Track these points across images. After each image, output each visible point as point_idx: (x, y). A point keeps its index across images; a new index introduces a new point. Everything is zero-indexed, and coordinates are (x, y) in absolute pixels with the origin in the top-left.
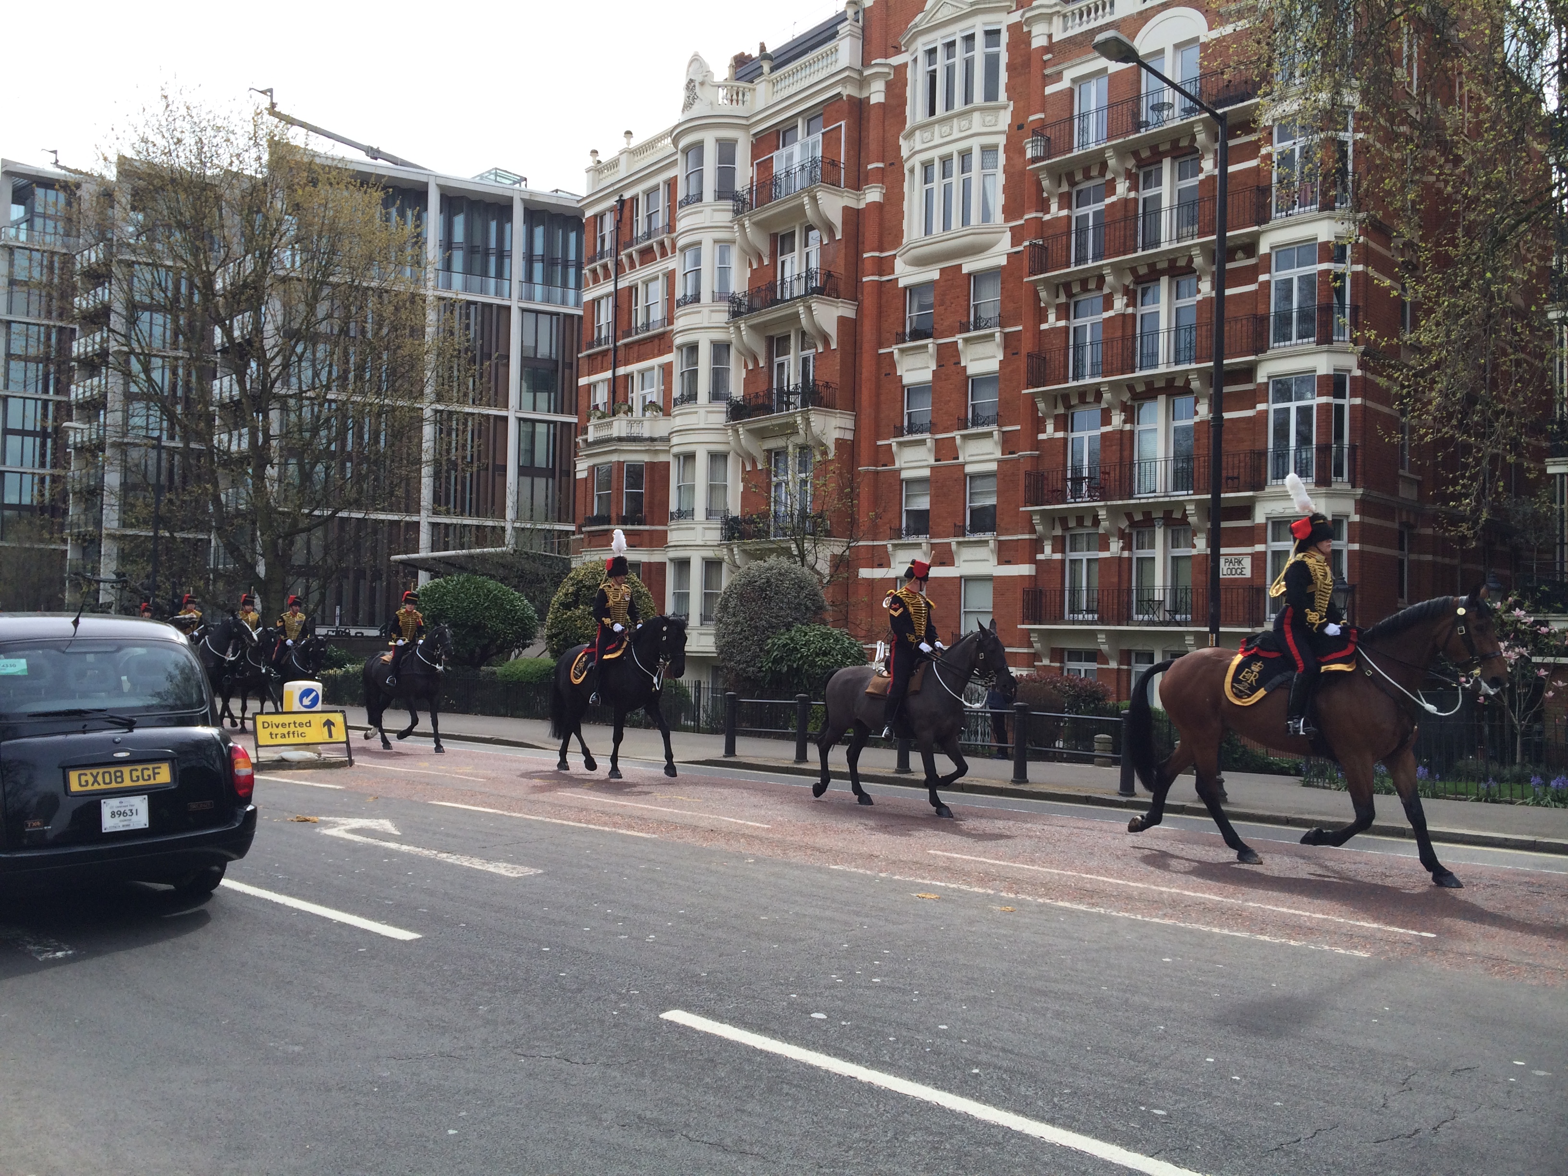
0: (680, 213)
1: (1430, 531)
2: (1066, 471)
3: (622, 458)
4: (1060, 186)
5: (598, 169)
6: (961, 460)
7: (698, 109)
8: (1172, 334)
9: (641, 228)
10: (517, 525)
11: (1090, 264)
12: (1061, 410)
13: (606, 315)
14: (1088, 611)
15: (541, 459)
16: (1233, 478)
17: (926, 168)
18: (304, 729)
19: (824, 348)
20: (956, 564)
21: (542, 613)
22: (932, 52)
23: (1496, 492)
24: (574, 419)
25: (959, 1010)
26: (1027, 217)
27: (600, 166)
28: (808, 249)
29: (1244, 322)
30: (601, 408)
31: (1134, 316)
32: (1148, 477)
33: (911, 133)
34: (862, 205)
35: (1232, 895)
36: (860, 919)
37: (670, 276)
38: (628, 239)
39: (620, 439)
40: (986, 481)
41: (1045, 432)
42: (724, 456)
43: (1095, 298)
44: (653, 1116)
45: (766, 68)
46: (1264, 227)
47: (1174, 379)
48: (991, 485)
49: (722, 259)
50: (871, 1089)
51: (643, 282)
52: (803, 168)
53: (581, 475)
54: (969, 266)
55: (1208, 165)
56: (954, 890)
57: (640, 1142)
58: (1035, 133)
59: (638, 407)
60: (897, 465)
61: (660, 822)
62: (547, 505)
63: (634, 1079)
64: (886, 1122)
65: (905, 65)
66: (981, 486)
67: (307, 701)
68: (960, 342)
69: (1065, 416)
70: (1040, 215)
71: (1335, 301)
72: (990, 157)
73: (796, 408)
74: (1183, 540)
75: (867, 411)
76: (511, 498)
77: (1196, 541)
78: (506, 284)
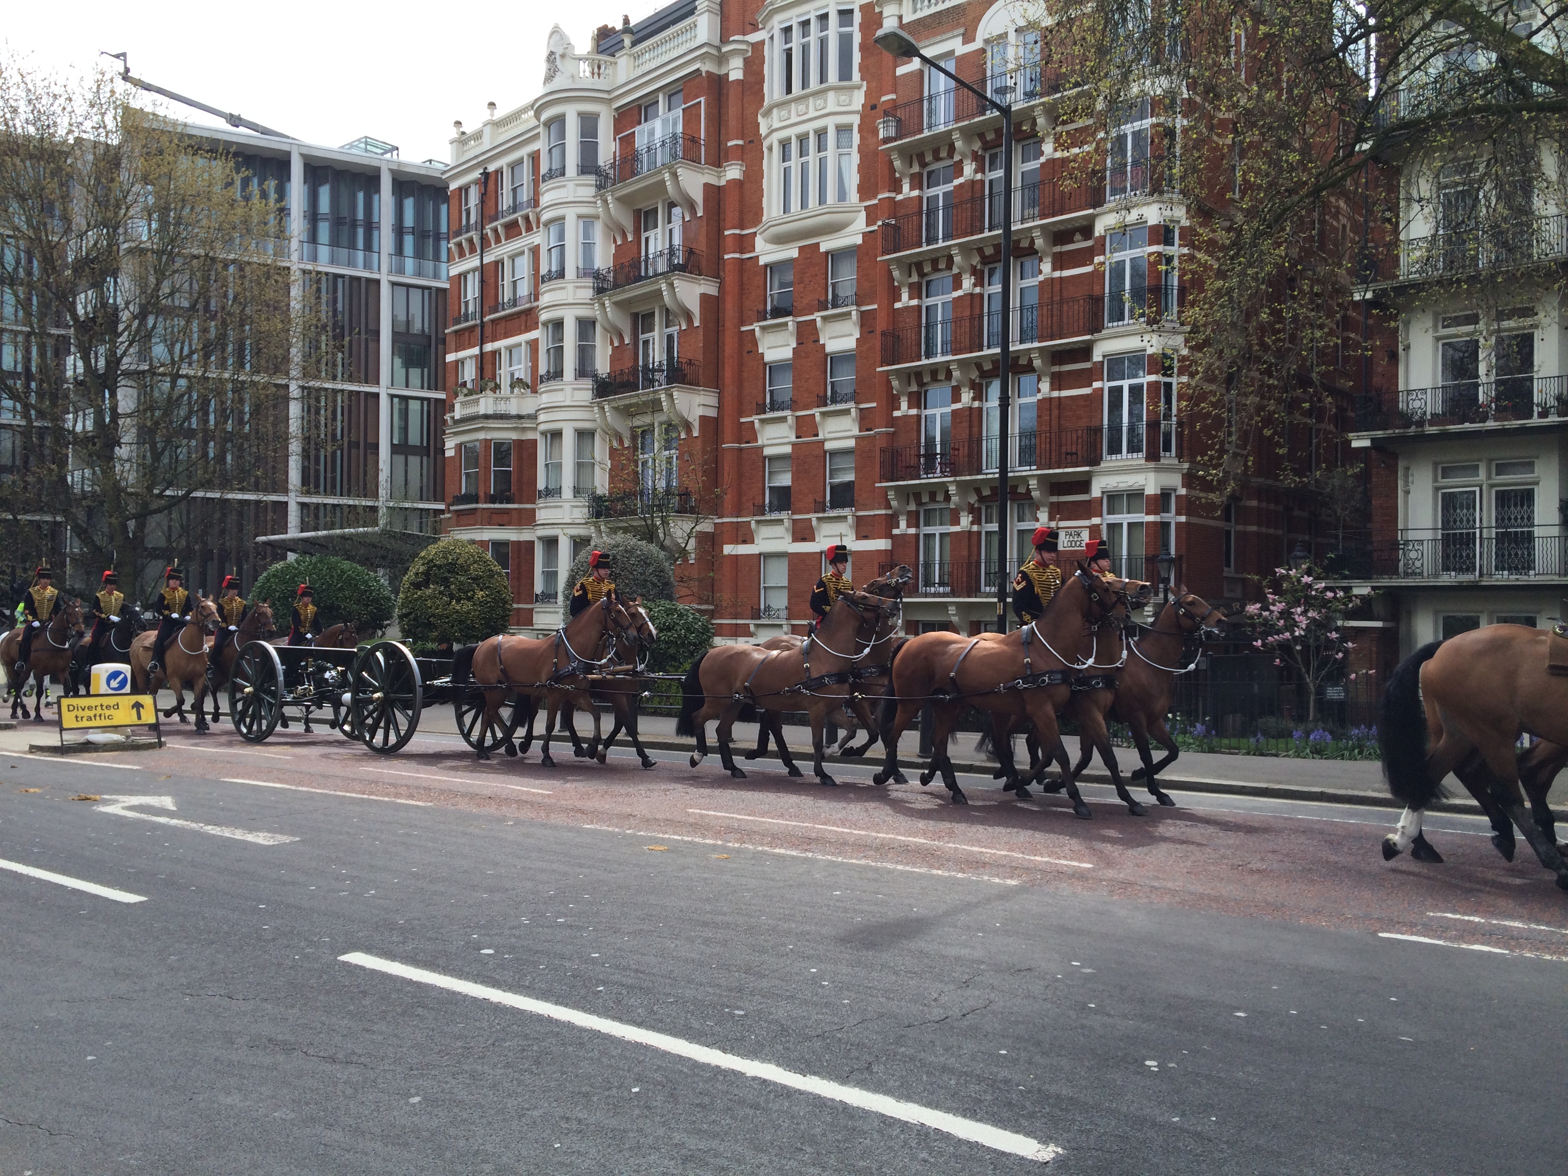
0: (543, 187)
2: (920, 447)
3: (489, 435)
4: (911, 167)
5: (462, 140)
6: (821, 437)
7: (560, 82)
8: (1017, 313)
9: (506, 201)
10: (390, 504)
11: (941, 244)
12: (914, 388)
13: (472, 290)
14: (941, 584)
15: (414, 438)
16: (1071, 454)
17: (784, 146)
18: (112, 712)
19: (688, 325)
20: (816, 539)
22: (788, 30)
24: (444, 396)
25: (620, 941)
26: (880, 196)
27: (464, 137)
28: (671, 226)
29: (1081, 302)
30: (469, 385)
31: (981, 296)
32: (994, 453)
33: (768, 113)
34: (723, 183)
36: (580, 870)
37: (535, 251)
38: (493, 213)
39: (486, 417)
40: (846, 458)
41: (899, 409)
42: (592, 434)
43: (944, 277)
44: (284, 1038)
45: (627, 42)
46: (1098, 210)
47: (1018, 357)
48: (849, 462)
49: (586, 235)
51: (509, 257)
52: (663, 144)
53: (450, 453)
54: (827, 244)
55: (1048, 149)
56: (686, 842)
57: (259, 1059)
58: (886, 113)
59: (505, 383)
60: (760, 442)
63: (282, 1009)
64: (492, 1033)
65: (763, 42)
66: (841, 462)
67: (114, 684)
68: (819, 320)
69: (918, 394)
70: (893, 195)
71: (1164, 282)
72: (844, 137)
73: (661, 385)
74: (1028, 515)
75: (730, 388)
76: (383, 477)
77: (1039, 515)
78: (375, 256)
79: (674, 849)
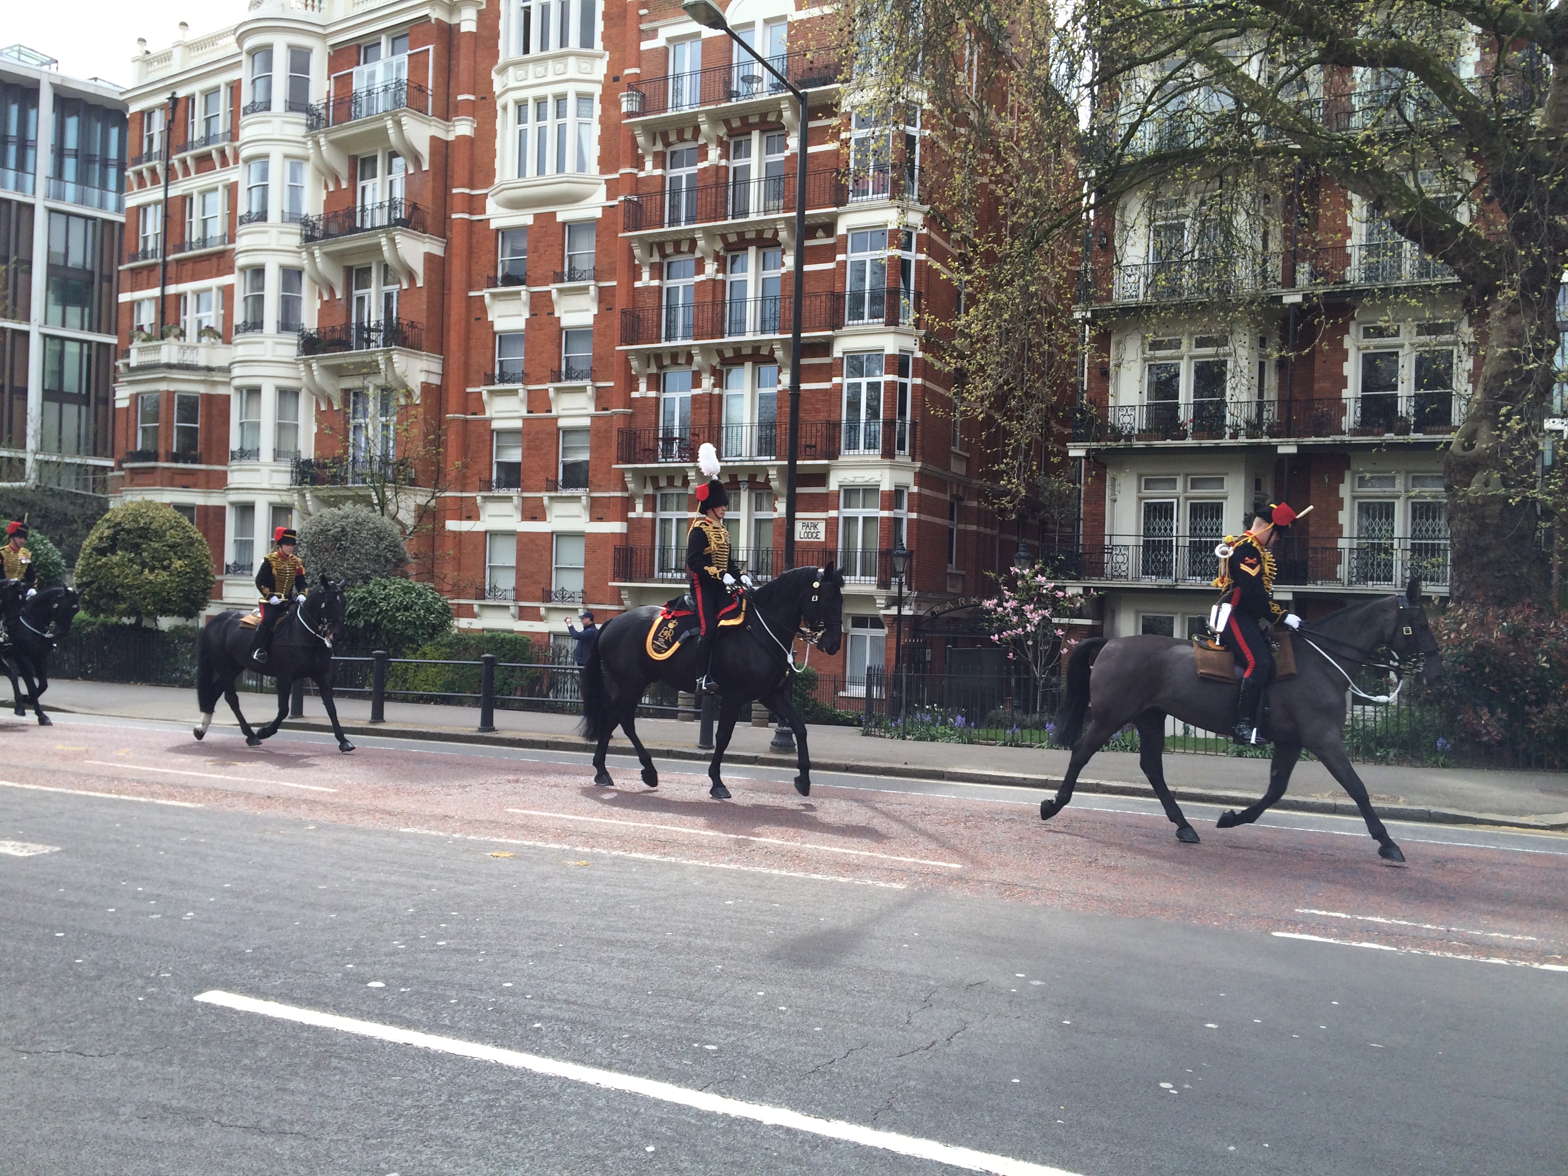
0: (244, 120)
1: (974, 504)
2: (658, 430)
3: (173, 387)
4: (654, 144)
5: (147, 59)
6: (554, 413)
7: (267, 9)
8: (759, 303)
9: (198, 131)
10: (40, 457)
11: (683, 226)
12: (653, 370)
13: (153, 225)
14: (677, 570)
15: (71, 383)
16: (810, 447)
17: (520, 107)
19: (409, 285)
20: (548, 519)
21: (71, 559)
23: (1031, 470)
24: (113, 340)
25: (525, 966)
26: (622, 171)
27: (148, 57)
28: (391, 177)
29: (823, 298)
30: (147, 329)
31: (723, 282)
32: (734, 441)
33: (503, 70)
34: (451, 137)
35: (793, 839)
36: (429, 882)
37: (232, 189)
38: (181, 142)
39: (169, 366)
40: (580, 437)
41: (637, 390)
42: (296, 393)
43: (685, 261)
44: (180, 1105)
46: (841, 209)
47: (760, 347)
48: (584, 440)
49: (293, 177)
50: (427, 1055)
51: (199, 193)
52: (386, 89)
53: (121, 404)
54: (564, 214)
55: (793, 142)
56: (529, 847)
57: (163, 1134)
58: (630, 87)
59: (191, 331)
60: (488, 415)
61: (207, 791)
62: (79, 436)
63: (158, 1067)
64: (440, 1086)
66: (575, 441)
68: (554, 292)
69: (658, 376)
70: (635, 171)
71: (902, 286)
72: (585, 106)
73: (378, 346)
74: (765, 504)
75: (456, 356)
76: (32, 427)
77: (777, 505)
78: (30, 178)
79: (520, 856)
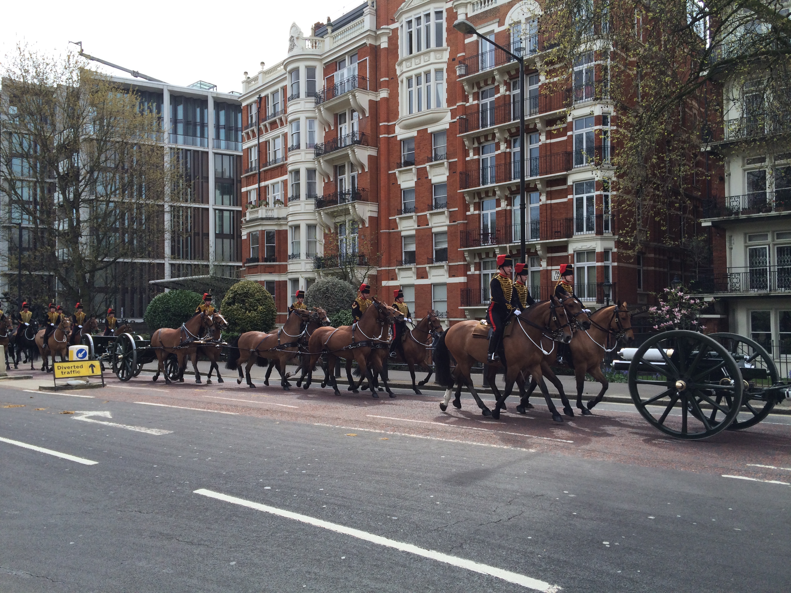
0: (289, 104)
1: (653, 255)
2: (480, 230)
3: (264, 228)
4: (473, 89)
5: (248, 81)
6: (430, 226)
7: (296, 51)
8: (528, 161)
9: (270, 111)
10: (215, 263)
11: (489, 127)
12: (477, 200)
13: (254, 156)
15: (226, 230)
16: (558, 232)
17: (409, 80)
18: (79, 369)
19: (362, 171)
20: (429, 278)
22: (410, 22)
24: (241, 209)
25: (334, 482)
26: (458, 104)
28: (353, 122)
29: (561, 155)
30: (253, 203)
31: (510, 153)
32: (518, 232)
33: (400, 64)
34: (378, 99)
36: (313, 446)
37: (285, 136)
38: (264, 117)
39: (262, 219)
40: (443, 236)
41: (469, 211)
42: (315, 226)
43: (491, 144)
44: (167, 532)
45: (329, 30)
46: (569, 108)
47: (529, 184)
48: (444, 238)
49: (311, 127)
51: (272, 139)
52: (348, 80)
53: (244, 237)
54: (431, 129)
55: (543, 78)
56: (366, 432)
57: (155, 543)
58: (460, 62)
59: (271, 202)
60: (399, 229)
62: (230, 253)
63: (166, 518)
64: (271, 529)
65: (397, 29)
66: (440, 238)
67: (80, 355)
68: (428, 167)
69: (479, 203)
70: (464, 103)
71: (603, 144)
72: (439, 75)
73: (349, 201)
74: (536, 263)
75: (384, 202)
76: (212, 250)
77: (542, 263)
78: (206, 140)
79: (360, 435)
